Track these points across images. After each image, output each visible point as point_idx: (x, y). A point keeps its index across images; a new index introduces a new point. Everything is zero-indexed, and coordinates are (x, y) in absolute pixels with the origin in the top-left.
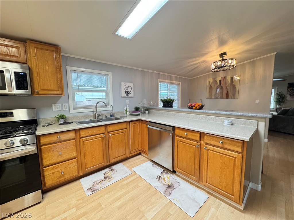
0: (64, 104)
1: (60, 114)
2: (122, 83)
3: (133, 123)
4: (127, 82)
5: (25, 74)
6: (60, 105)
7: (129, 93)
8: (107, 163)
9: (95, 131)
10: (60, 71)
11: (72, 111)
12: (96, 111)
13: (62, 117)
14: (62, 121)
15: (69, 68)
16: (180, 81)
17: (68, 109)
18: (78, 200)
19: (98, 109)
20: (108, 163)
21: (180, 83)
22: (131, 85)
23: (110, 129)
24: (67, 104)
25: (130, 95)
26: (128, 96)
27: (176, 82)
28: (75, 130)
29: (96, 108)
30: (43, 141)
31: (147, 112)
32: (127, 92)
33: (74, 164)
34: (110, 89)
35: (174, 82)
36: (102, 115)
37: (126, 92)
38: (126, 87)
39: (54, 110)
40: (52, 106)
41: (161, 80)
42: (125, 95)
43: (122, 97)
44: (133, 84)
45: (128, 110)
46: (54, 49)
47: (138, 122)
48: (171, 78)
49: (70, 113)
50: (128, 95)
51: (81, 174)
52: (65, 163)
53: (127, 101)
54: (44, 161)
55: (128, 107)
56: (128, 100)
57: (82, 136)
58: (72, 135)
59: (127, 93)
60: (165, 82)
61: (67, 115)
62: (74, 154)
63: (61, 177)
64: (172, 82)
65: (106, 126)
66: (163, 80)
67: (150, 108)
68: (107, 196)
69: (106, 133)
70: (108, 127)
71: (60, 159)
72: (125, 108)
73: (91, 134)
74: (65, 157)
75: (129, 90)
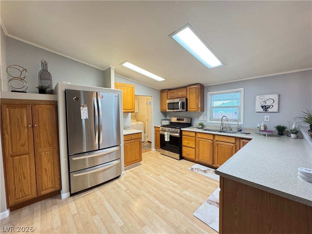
0: (204, 117)
1: (201, 122)
2: (258, 97)
3: (244, 140)
4: (266, 94)
5: (184, 102)
6: (203, 117)
7: (268, 108)
9: (206, 136)
13: (202, 124)
14: (200, 126)
15: (209, 93)
18: (184, 168)
24: (206, 117)
25: (270, 110)
26: (266, 111)
28: (196, 132)
32: (265, 106)
33: (193, 151)
37: (262, 107)
38: (263, 100)
39: (200, 120)
40: (199, 117)
42: (262, 110)
43: (257, 112)
44: (279, 96)
49: (207, 122)
50: (266, 109)
51: (196, 161)
52: (189, 149)
53: (266, 117)
54: (183, 143)
57: (198, 137)
58: (194, 134)
59: (265, 108)
61: (204, 124)
62: (194, 146)
65: (214, 135)
68: (191, 175)
69: (214, 141)
70: (216, 136)
71: (188, 145)
72: (258, 125)
73: (203, 138)
74: (190, 145)
75: (268, 104)
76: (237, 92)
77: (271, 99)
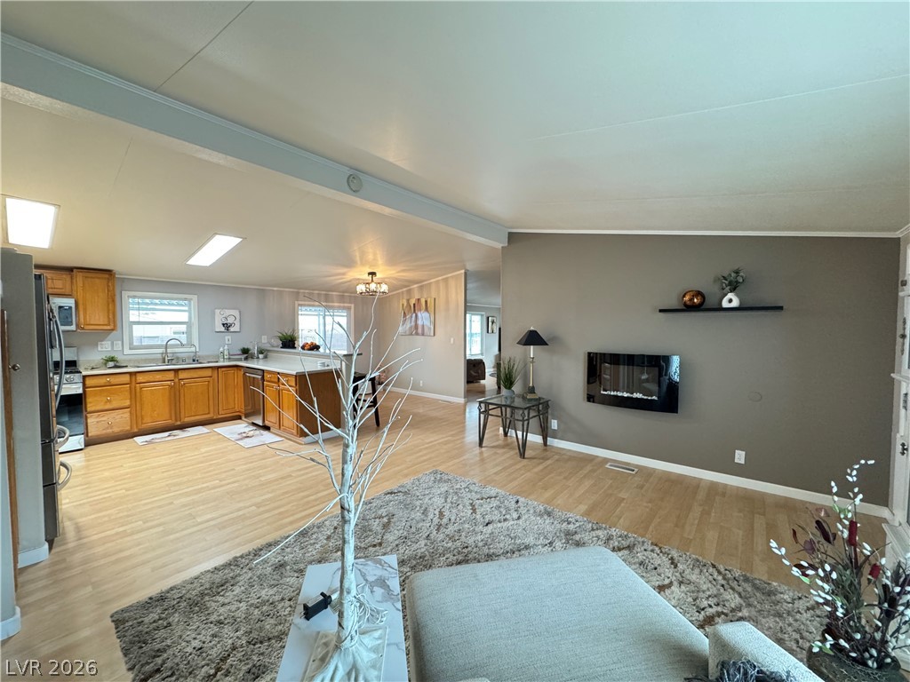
0: (115, 343)
1: (109, 355)
2: (217, 311)
3: (223, 369)
4: (226, 309)
5: (70, 307)
6: (109, 342)
8: (176, 421)
9: (158, 376)
10: (113, 301)
11: (127, 351)
12: (166, 353)
13: (112, 359)
14: (111, 364)
15: (125, 294)
16: (350, 303)
17: (120, 349)
19: (169, 350)
20: (179, 423)
21: (353, 306)
22: (236, 313)
23: (182, 375)
24: (120, 342)
25: (232, 329)
26: (228, 330)
27: (342, 305)
28: (130, 373)
29: (166, 348)
30: (89, 382)
31: (261, 356)
32: (226, 324)
33: (126, 414)
34: (195, 321)
35: (336, 304)
36: (178, 358)
37: (223, 325)
38: (224, 316)
39: (99, 349)
40: (97, 345)
41: (301, 303)
42: (223, 329)
43: (217, 332)
44: (240, 312)
45: (226, 353)
46: (107, 276)
47: (235, 369)
48: (327, 298)
49: (125, 353)
50: (228, 328)
51: (136, 430)
53: (227, 338)
54: (88, 405)
55: (226, 347)
56: (230, 337)
57: (139, 381)
58: (126, 378)
59: (227, 326)
60: (313, 306)
61: (119, 357)
62: (127, 403)
63: (107, 428)
64: (331, 304)
65: (176, 371)
66: (306, 303)
67: (268, 351)
69: (177, 380)
70: (180, 372)
71: (108, 406)
72: (221, 349)
73: (152, 380)
74: (115, 404)
75: (230, 321)
76: (186, 299)
77: (232, 315)
